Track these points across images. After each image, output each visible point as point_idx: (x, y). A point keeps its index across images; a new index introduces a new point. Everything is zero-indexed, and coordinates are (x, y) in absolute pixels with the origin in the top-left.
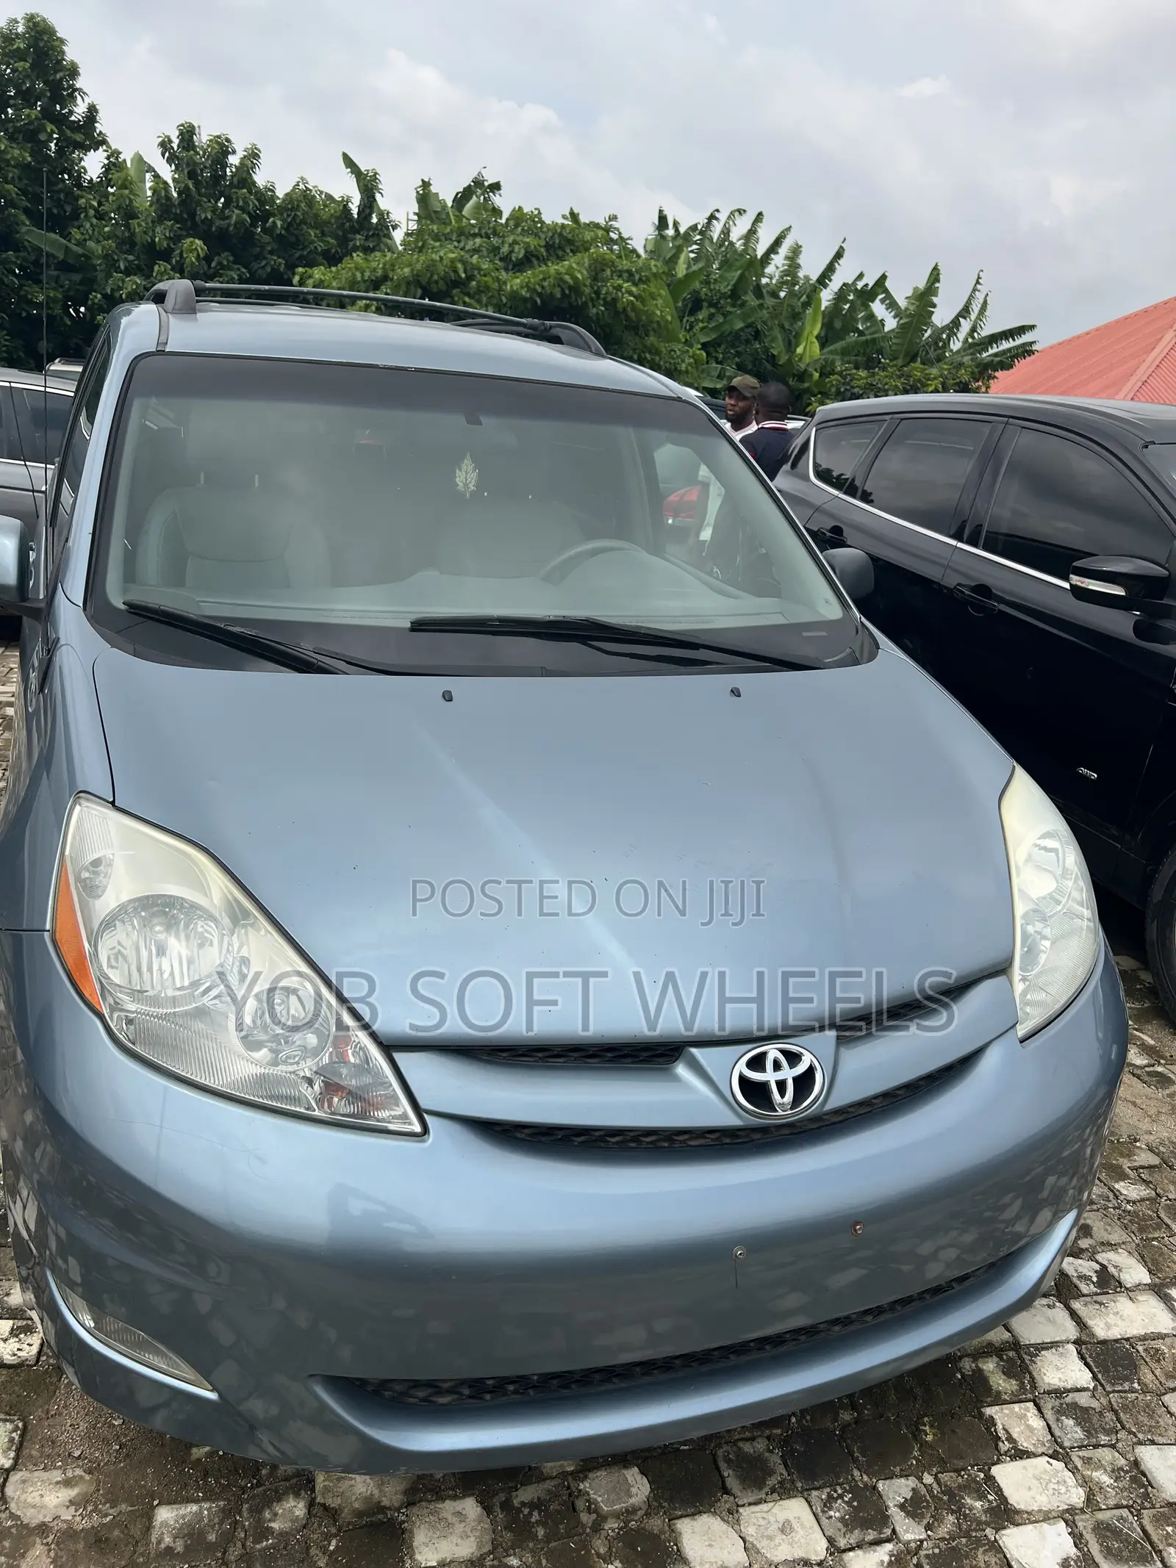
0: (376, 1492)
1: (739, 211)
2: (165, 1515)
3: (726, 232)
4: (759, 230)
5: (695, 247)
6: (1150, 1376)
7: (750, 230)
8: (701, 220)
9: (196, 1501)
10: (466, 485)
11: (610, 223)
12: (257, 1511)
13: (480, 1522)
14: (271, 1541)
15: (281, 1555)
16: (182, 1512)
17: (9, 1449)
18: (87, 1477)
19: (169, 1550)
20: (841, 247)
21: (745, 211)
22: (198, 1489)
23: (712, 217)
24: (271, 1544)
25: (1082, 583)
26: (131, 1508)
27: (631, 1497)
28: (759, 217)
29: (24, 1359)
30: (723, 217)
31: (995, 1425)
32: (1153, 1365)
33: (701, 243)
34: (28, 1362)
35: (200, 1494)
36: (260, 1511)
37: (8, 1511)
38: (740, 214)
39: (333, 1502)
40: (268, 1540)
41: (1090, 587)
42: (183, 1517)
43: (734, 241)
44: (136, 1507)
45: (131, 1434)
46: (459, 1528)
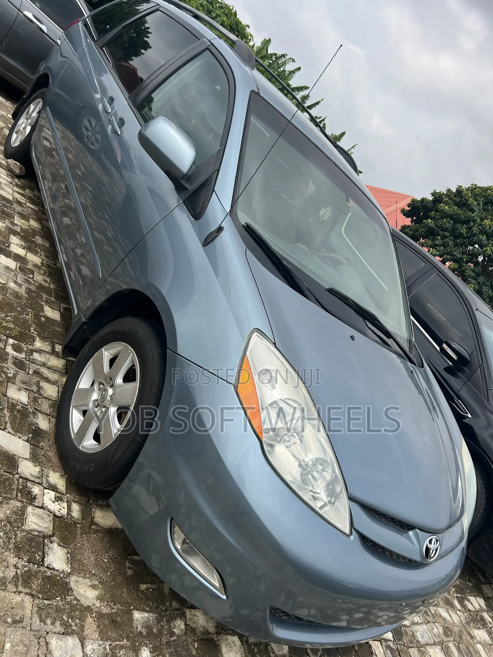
0: (206, 625)
1: (293, 59)
2: (137, 615)
3: (284, 64)
4: (296, 73)
5: (271, 61)
6: (405, 640)
7: (293, 71)
8: (279, 53)
9: (147, 611)
10: (323, 216)
11: (246, 27)
12: (169, 622)
13: (241, 648)
14: (175, 638)
15: (180, 645)
16: (143, 616)
17: (68, 562)
18: (101, 586)
19: (141, 633)
20: (320, 101)
21: (295, 61)
22: (147, 606)
23: (283, 56)
24: (175, 639)
25: (447, 349)
26: (122, 608)
27: (283, 650)
28: (299, 69)
29: (63, 515)
30: (287, 57)
31: (372, 648)
32: (406, 637)
33: (274, 62)
34: (64, 517)
35: (148, 609)
36: (170, 623)
37: (74, 596)
38: (293, 61)
39: (194, 626)
40: (174, 637)
41: (448, 351)
42: (144, 618)
43: (286, 71)
44: (124, 608)
45: (113, 568)
46: (234, 648)
